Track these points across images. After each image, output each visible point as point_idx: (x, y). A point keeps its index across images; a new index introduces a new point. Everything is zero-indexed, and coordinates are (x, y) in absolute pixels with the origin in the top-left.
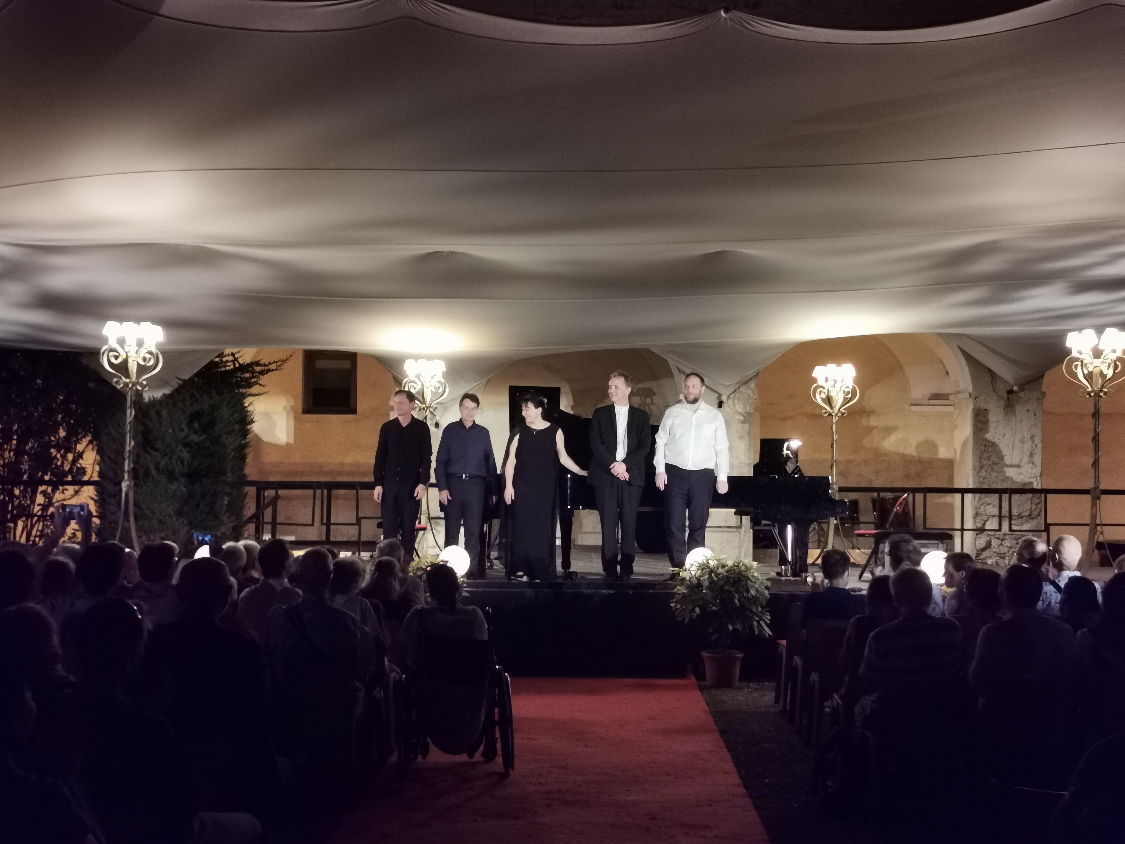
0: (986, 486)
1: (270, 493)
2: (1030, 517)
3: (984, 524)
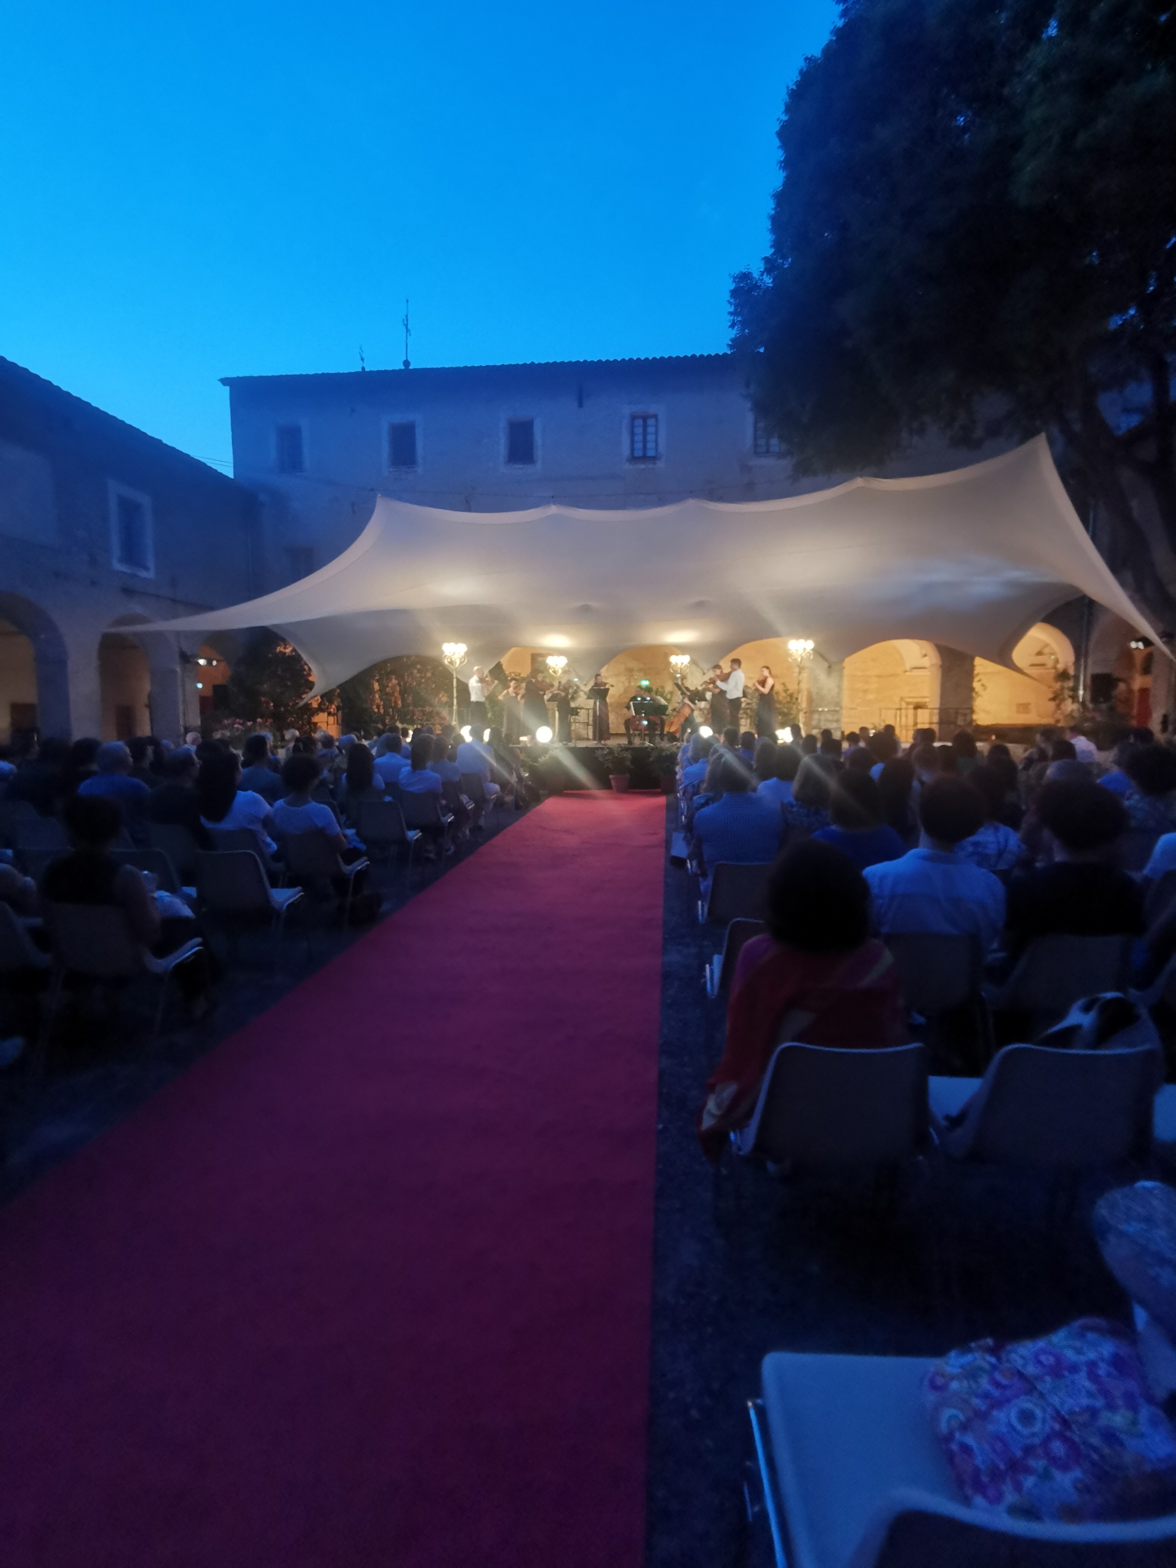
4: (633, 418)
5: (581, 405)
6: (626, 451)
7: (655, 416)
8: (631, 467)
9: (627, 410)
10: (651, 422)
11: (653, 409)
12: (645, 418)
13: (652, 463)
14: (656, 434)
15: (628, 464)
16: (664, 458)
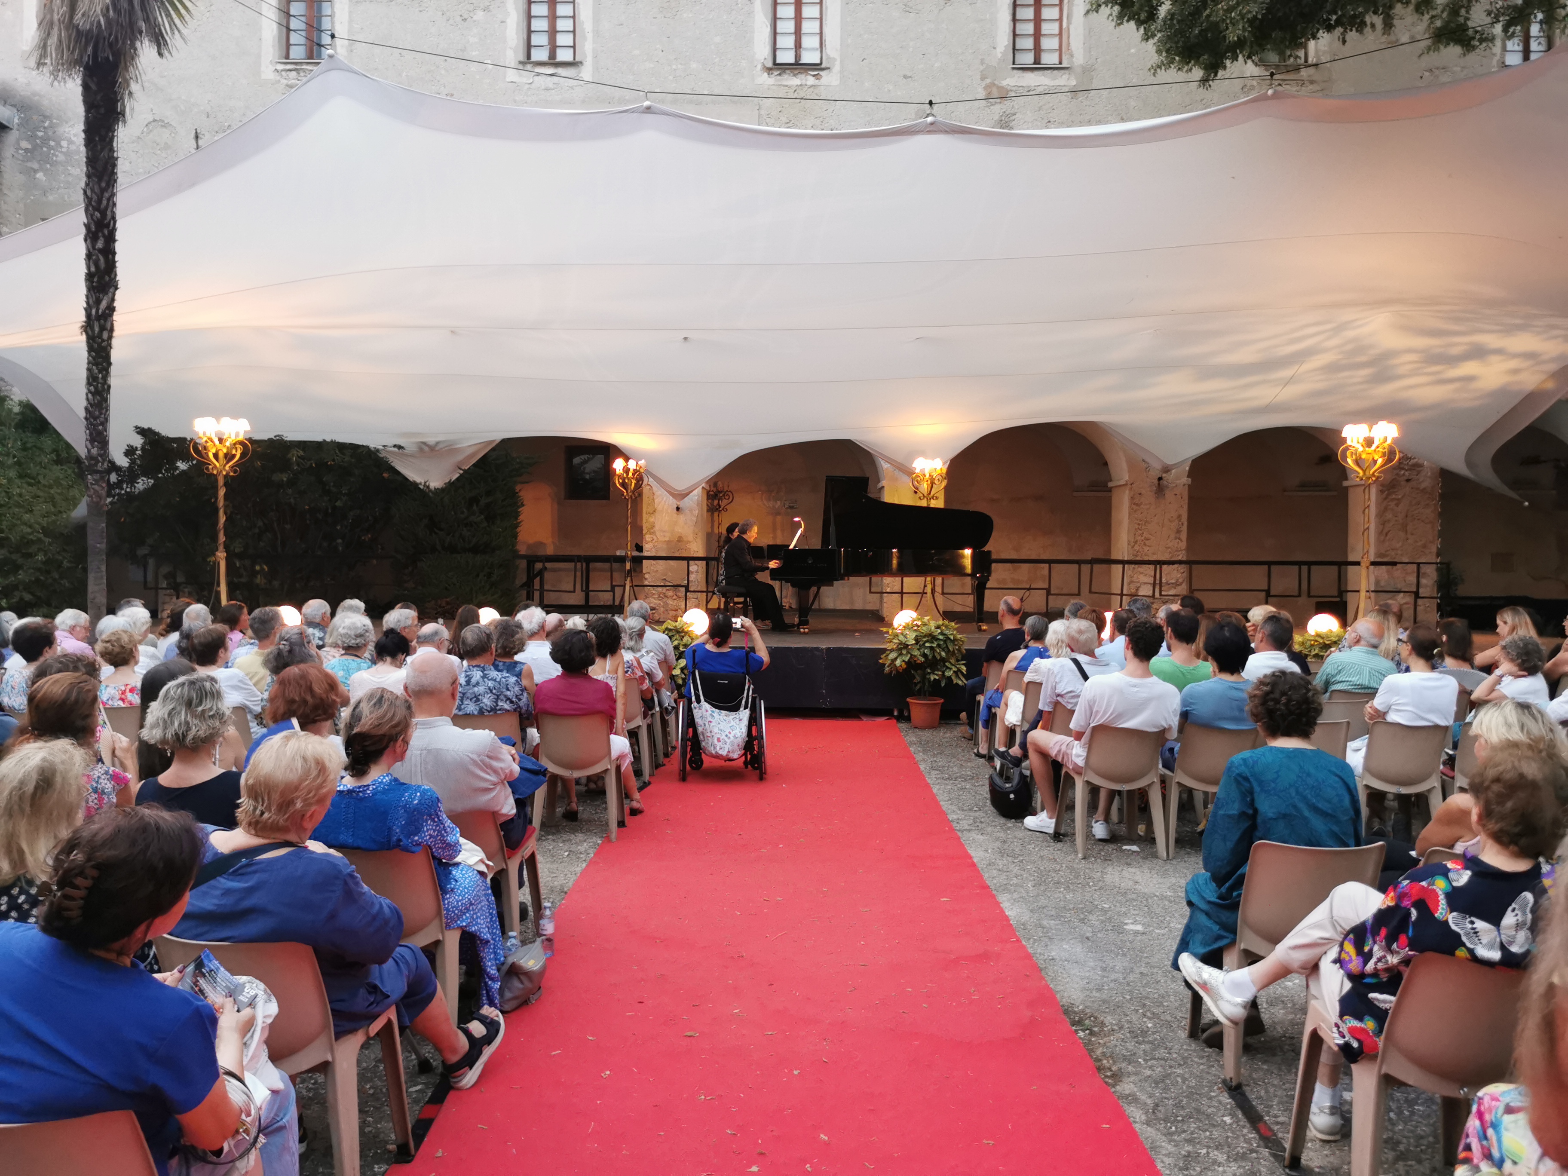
0: (1138, 558)
1: (539, 566)
2: (1177, 584)
3: (1137, 590)
6: (763, 52)
8: (772, 81)
13: (814, 76)
14: (821, 19)
15: (766, 74)
16: (837, 68)
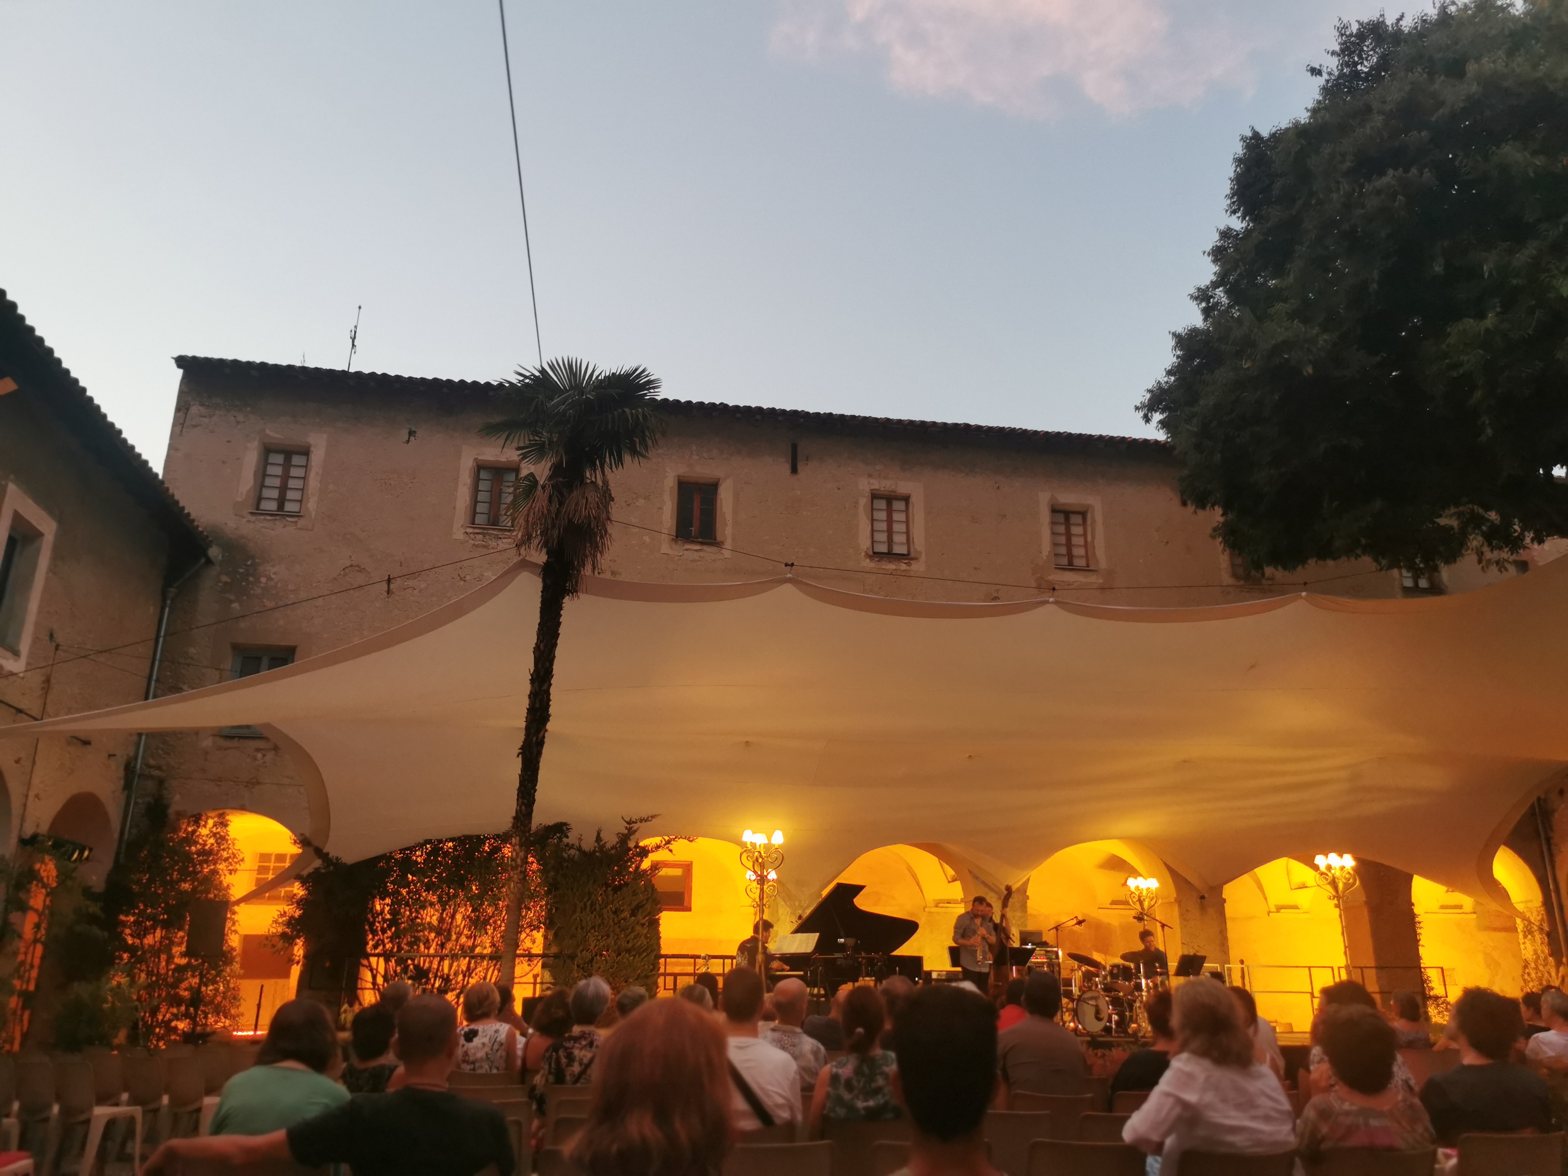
4: (875, 496)
5: (794, 470)
6: (864, 543)
7: (906, 499)
8: (873, 565)
9: (865, 485)
10: (898, 505)
11: (903, 487)
12: (890, 498)
13: (905, 563)
14: (907, 523)
15: (868, 560)
16: (923, 558)
